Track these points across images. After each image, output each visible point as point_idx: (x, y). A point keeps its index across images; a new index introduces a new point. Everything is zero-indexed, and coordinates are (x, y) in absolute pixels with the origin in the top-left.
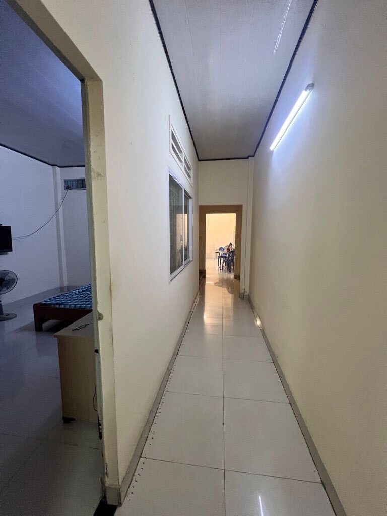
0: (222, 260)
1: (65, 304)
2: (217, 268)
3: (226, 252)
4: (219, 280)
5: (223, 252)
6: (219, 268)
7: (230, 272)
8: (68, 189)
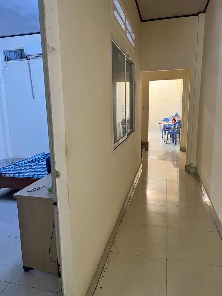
0: (167, 132)
1: (14, 174)
2: (161, 140)
3: (171, 122)
4: (163, 153)
5: (168, 123)
6: (164, 141)
7: (176, 144)
8: (8, 60)
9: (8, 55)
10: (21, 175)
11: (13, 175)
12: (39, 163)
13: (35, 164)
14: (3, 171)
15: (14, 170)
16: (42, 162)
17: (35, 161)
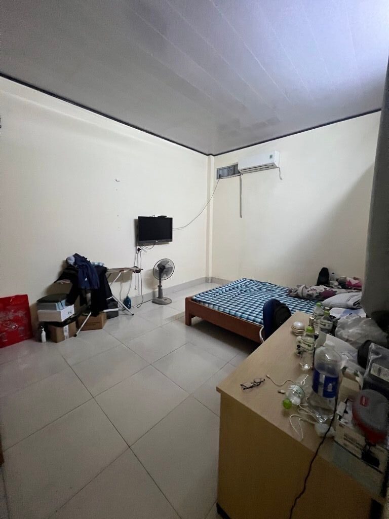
1: (214, 304)
8: (220, 178)
9: (221, 173)
10: (222, 309)
11: (212, 306)
12: (241, 293)
13: (237, 294)
14: (203, 298)
15: (214, 298)
16: (245, 292)
17: (236, 289)
